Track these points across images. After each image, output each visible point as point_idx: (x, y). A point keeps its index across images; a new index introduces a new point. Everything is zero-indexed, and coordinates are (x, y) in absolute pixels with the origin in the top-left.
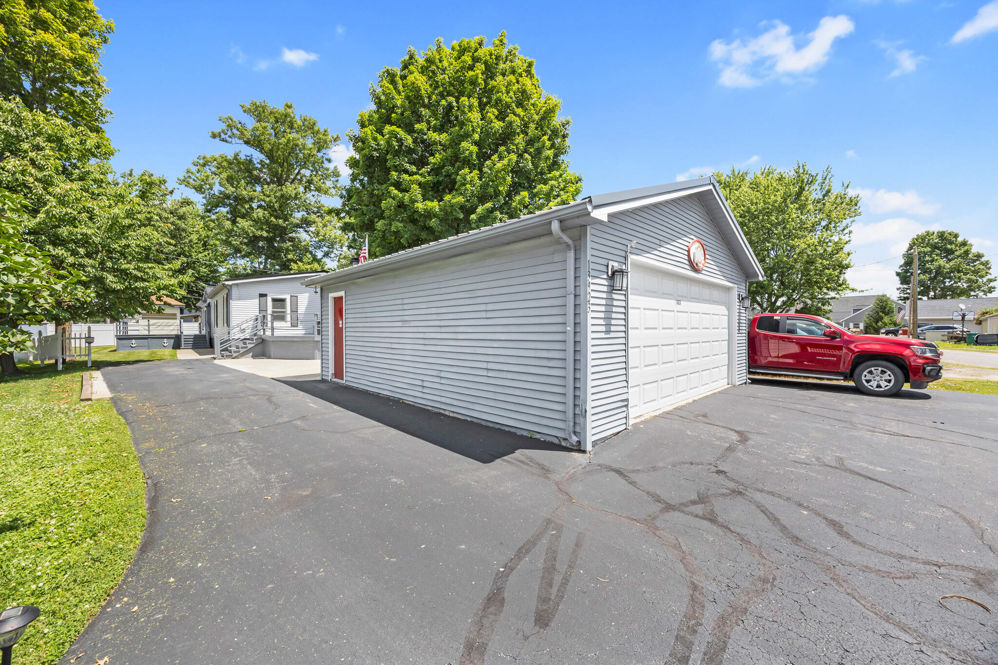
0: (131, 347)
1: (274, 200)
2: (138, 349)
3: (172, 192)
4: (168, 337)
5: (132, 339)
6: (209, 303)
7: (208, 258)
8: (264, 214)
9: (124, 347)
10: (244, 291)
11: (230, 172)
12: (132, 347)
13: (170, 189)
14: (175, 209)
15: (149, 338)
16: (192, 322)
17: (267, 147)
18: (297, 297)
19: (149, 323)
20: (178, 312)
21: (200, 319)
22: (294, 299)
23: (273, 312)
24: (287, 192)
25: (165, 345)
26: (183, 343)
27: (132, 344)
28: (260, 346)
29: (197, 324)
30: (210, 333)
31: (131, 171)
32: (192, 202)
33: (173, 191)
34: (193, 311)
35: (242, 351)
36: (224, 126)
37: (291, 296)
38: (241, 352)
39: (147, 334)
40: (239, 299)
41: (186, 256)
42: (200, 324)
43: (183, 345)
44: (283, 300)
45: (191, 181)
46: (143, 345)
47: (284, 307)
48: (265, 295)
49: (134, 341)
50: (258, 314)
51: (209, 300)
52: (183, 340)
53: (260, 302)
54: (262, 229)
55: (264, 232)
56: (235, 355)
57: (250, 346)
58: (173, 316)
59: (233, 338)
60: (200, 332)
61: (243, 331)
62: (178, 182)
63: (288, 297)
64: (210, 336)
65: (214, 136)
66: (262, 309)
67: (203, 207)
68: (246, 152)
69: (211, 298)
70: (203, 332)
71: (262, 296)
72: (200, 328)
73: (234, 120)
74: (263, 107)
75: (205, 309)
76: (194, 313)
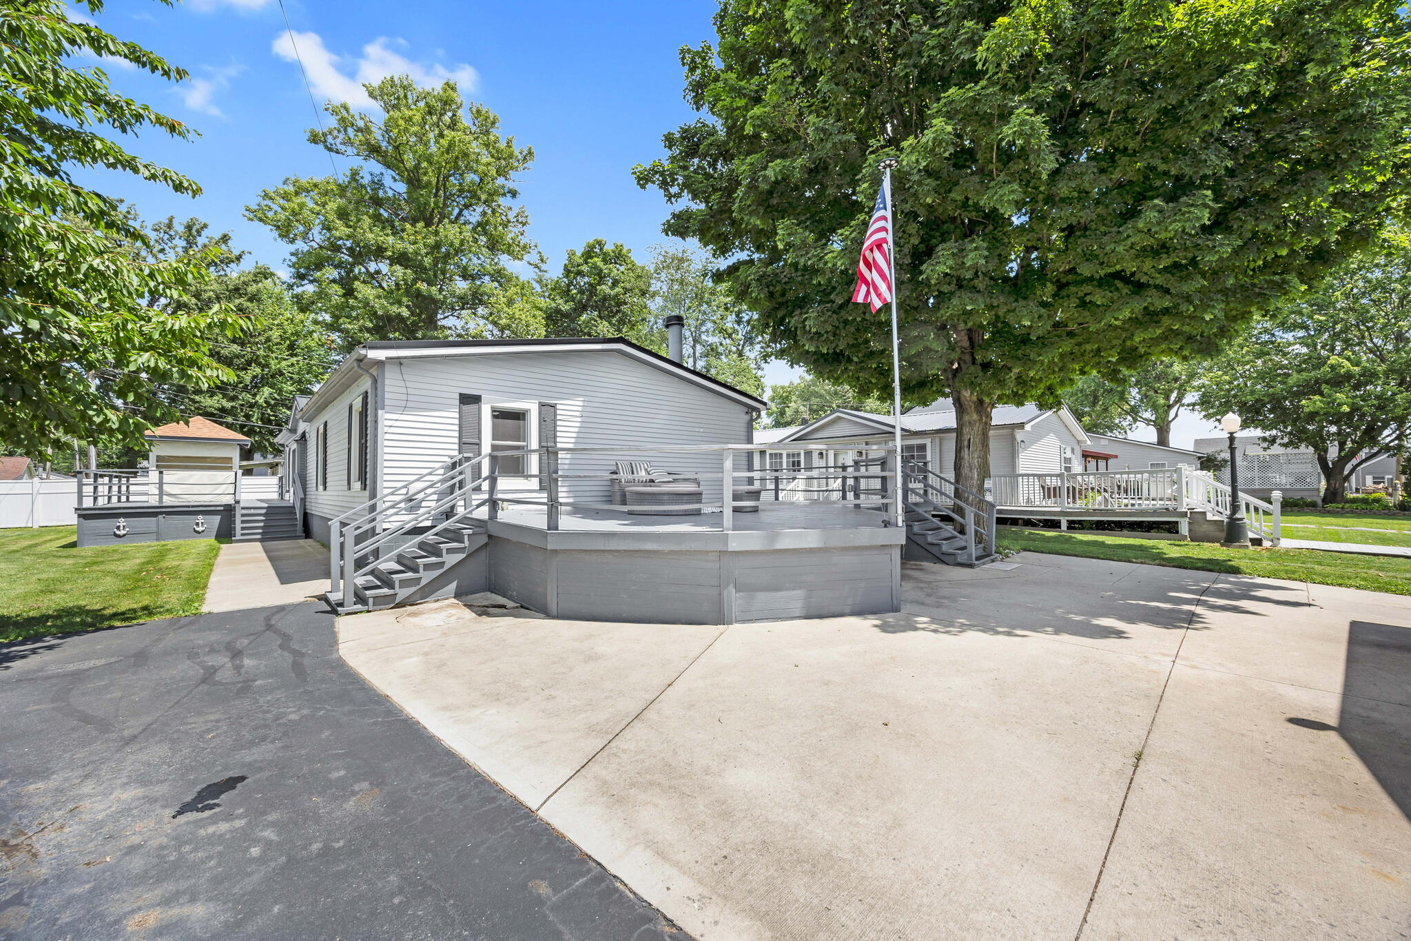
0: (116, 535)
1: (424, 251)
2: (134, 541)
3: (239, 258)
4: (207, 511)
5: (118, 516)
6: (304, 435)
7: (296, 369)
8: (405, 274)
9: (99, 536)
10: (420, 382)
11: (341, 201)
12: (119, 536)
13: (236, 252)
14: (244, 283)
15: (161, 513)
16: (266, 474)
17: (409, 160)
18: (553, 406)
19: (161, 479)
20: (235, 454)
21: (280, 469)
22: (548, 411)
23: (494, 448)
24: (446, 236)
25: (200, 529)
26: (238, 525)
27: (118, 528)
28: (482, 556)
29: (274, 480)
30: (304, 500)
31: (171, 220)
32: (272, 274)
33: (240, 256)
34: (270, 456)
35: (426, 577)
36: (332, 122)
37: (542, 405)
38: (423, 582)
39: (157, 504)
40: (405, 409)
41: (259, 364)
42: (281, 479)
43: (238, 531)
44: (519, 416)
45: (270, 215)
46: (145, 530)
47: (521, 435)
48: (476, 399)
49: (122, 522)
50: (456, 453)
51: (302, 426)
52: (238, 519)
53: (460, 418)
54: (400, 303)
55: (404, 309)
56: (403, 593)
57: (451, 560)
58: (222, 464)
59: (385, 526)
60: (281, 495)
61: (412, 503)
62: (247, 213)
63: (532, 407)
64: (305, 509)
65: (314, 139)
66: (468, 440)
67: (293, 270)
68: (371, 168)
69: (309, 420)
70: (289, 497)
71: (469, 400)
72: (281, 487)
73: (351, 111)
74: (404, 88)
75: (294, 446)
76: (270, 459)
